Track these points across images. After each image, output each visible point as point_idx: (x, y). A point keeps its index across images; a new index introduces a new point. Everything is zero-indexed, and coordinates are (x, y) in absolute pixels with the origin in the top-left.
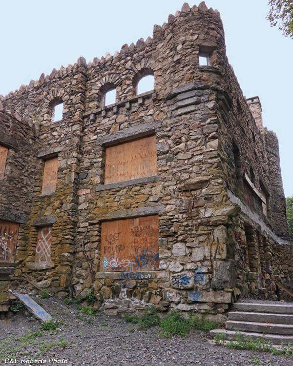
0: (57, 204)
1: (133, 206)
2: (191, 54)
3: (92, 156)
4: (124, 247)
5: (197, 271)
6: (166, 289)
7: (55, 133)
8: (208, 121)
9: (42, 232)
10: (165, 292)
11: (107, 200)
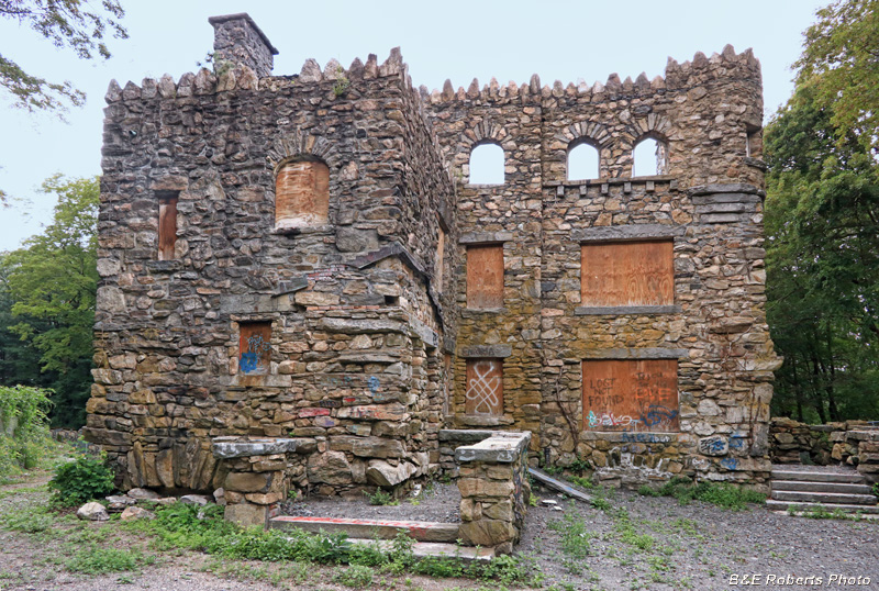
0: (509, 327)
1: (640, 344)
2: (736, 135)
3: (562, 257)
4: (623, 399)
5: (733, 436)
6: (692, 455)
7: (491, 205)
8: (754, 242)
9: (475, 368)
10: (691, 458)
11: (596, 330)
